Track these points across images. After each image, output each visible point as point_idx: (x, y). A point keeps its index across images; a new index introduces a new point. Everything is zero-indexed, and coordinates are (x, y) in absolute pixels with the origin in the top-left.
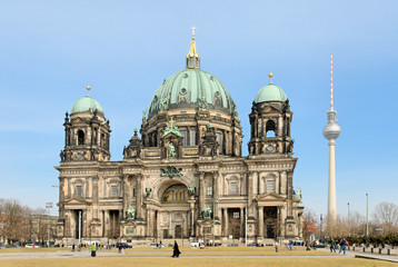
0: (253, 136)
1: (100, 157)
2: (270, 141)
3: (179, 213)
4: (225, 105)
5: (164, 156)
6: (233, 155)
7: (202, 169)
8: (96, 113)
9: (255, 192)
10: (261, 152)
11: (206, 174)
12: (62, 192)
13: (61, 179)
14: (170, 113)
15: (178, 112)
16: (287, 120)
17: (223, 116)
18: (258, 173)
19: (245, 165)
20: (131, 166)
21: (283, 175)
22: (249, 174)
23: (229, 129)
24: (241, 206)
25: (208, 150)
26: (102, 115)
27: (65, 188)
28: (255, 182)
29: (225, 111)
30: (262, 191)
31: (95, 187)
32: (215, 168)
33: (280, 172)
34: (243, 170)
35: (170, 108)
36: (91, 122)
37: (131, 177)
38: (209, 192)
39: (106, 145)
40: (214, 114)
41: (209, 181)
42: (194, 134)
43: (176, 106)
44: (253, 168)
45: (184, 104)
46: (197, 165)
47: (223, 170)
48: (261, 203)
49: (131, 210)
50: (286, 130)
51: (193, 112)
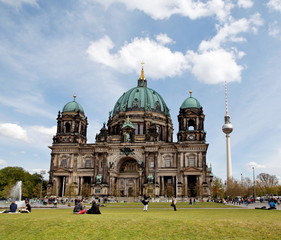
0: (180, 129)
1: (79, 140)
2: (191, 132)
3: (131, 179)
4: (162, 110)
5: (122, 140)
6: (167, 141)
7: (147, 149)
8: (79, 112)
9: (182, 165)
10: (186, 140)
11: (150, 153)
13: (53, 155)
14: (127, 114)
15: (132, 113)
16: (202, 120)
17: (161, 116)
18: (184, 153)
19: (176, 148)
20: (100, 147)
21: (200, 155)
22: (179, 153)
23: (164, 124)
24: (173, 175)
25: (152, 138)
26: (83, 113)
27: (55, 161)
28: (182, 159)
29: (162, 113)
30: (186, 165)
31: (75, 161)
32: (156, 149)
33: (198, 153)
34: (174, 151)
35: (127, 110)
36: (75, 118)
37: (100, 154)
38: (152, 165)
39: (84, 133)
40: (155, 115)
41: (152, 158)
42: (142, 127)
43: (131, 109)
44: (180, 150)
45: (136, 108)
46: (143, 148)
47: (161, 151)
48: (186, 173)
49: (99, 177)
50: (201, 126)
51: (142, 113)
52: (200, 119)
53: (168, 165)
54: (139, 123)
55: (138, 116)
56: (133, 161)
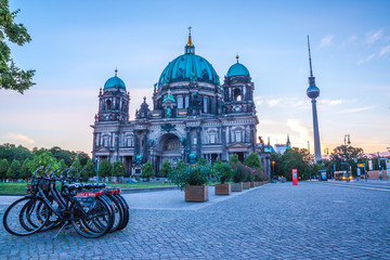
1: (120, 118)
2: (238, 103)
3: (175, 158)
4: (211, 78)
5: (163, 116)
7: (189, 125)
8: (119, 87)
9: (227, 141)
10: (231, 112)
11: (192, 129)
12: (95, 143)
13: (95, 134)
14: (173, 85)
15: (176, 84)
16: (250, 89)
17: (209, 86)
18: (230, 127)
19: (220, 121)
20: (140, 124)
21: (248, 128)
22: (224, 127)
23: (212, 94)
24: (219, 152)
25: (194, 112)
26: (124, 88)
27: (97, 140)
28: (227, 134)
29: (212, 82)
30: (233, 140)
31: (117, 140)
32: (198, 124)
33: (246, 126)
34: (218, 125)
35: (171, 81)
36: (115, 94)
37: (140, 132)
38: (195, 141)
39: (126, 109)
40: (201, 84)
41: (194, 133)
42: (187, 99)
43: (176, 80)
44: (225, 123)
45: (180, 79)
46: (185, 123)
47: (205, 125)
48: (231, 150)
49: (139, 157)
50: (249, 96)
51: (186, 84)
52: (247, 87)
53: (213, 142)
54: (184, 95)
55: (183, 87)
56: (175, 137)
